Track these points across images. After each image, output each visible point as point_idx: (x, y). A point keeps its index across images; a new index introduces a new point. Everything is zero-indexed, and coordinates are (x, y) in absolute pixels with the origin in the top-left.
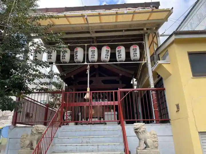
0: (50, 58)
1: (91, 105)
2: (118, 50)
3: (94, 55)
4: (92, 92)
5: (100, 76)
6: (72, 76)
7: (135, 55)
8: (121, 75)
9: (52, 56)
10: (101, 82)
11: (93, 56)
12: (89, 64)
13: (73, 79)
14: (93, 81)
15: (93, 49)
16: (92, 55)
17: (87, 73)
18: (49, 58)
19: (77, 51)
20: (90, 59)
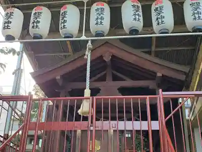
0: (8, 27)
1: (92, 128)
2: (157, 6)
3: (102, 18)
4: (95, 97)
5: (115, 78)
6: (58, 78)
7: (197, 16)
8: (159, 75)
9: (11, 22)
10: (118, 91)
11: (99, 21)
12: (90, 38)
13: (60, 83)
14: (100, 89)
15: (100, 7)
16: (97, 19)
17: (86, 57)
18: (4, 28)
19: (65, 13)
20: (93, 27)
